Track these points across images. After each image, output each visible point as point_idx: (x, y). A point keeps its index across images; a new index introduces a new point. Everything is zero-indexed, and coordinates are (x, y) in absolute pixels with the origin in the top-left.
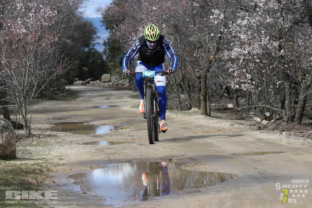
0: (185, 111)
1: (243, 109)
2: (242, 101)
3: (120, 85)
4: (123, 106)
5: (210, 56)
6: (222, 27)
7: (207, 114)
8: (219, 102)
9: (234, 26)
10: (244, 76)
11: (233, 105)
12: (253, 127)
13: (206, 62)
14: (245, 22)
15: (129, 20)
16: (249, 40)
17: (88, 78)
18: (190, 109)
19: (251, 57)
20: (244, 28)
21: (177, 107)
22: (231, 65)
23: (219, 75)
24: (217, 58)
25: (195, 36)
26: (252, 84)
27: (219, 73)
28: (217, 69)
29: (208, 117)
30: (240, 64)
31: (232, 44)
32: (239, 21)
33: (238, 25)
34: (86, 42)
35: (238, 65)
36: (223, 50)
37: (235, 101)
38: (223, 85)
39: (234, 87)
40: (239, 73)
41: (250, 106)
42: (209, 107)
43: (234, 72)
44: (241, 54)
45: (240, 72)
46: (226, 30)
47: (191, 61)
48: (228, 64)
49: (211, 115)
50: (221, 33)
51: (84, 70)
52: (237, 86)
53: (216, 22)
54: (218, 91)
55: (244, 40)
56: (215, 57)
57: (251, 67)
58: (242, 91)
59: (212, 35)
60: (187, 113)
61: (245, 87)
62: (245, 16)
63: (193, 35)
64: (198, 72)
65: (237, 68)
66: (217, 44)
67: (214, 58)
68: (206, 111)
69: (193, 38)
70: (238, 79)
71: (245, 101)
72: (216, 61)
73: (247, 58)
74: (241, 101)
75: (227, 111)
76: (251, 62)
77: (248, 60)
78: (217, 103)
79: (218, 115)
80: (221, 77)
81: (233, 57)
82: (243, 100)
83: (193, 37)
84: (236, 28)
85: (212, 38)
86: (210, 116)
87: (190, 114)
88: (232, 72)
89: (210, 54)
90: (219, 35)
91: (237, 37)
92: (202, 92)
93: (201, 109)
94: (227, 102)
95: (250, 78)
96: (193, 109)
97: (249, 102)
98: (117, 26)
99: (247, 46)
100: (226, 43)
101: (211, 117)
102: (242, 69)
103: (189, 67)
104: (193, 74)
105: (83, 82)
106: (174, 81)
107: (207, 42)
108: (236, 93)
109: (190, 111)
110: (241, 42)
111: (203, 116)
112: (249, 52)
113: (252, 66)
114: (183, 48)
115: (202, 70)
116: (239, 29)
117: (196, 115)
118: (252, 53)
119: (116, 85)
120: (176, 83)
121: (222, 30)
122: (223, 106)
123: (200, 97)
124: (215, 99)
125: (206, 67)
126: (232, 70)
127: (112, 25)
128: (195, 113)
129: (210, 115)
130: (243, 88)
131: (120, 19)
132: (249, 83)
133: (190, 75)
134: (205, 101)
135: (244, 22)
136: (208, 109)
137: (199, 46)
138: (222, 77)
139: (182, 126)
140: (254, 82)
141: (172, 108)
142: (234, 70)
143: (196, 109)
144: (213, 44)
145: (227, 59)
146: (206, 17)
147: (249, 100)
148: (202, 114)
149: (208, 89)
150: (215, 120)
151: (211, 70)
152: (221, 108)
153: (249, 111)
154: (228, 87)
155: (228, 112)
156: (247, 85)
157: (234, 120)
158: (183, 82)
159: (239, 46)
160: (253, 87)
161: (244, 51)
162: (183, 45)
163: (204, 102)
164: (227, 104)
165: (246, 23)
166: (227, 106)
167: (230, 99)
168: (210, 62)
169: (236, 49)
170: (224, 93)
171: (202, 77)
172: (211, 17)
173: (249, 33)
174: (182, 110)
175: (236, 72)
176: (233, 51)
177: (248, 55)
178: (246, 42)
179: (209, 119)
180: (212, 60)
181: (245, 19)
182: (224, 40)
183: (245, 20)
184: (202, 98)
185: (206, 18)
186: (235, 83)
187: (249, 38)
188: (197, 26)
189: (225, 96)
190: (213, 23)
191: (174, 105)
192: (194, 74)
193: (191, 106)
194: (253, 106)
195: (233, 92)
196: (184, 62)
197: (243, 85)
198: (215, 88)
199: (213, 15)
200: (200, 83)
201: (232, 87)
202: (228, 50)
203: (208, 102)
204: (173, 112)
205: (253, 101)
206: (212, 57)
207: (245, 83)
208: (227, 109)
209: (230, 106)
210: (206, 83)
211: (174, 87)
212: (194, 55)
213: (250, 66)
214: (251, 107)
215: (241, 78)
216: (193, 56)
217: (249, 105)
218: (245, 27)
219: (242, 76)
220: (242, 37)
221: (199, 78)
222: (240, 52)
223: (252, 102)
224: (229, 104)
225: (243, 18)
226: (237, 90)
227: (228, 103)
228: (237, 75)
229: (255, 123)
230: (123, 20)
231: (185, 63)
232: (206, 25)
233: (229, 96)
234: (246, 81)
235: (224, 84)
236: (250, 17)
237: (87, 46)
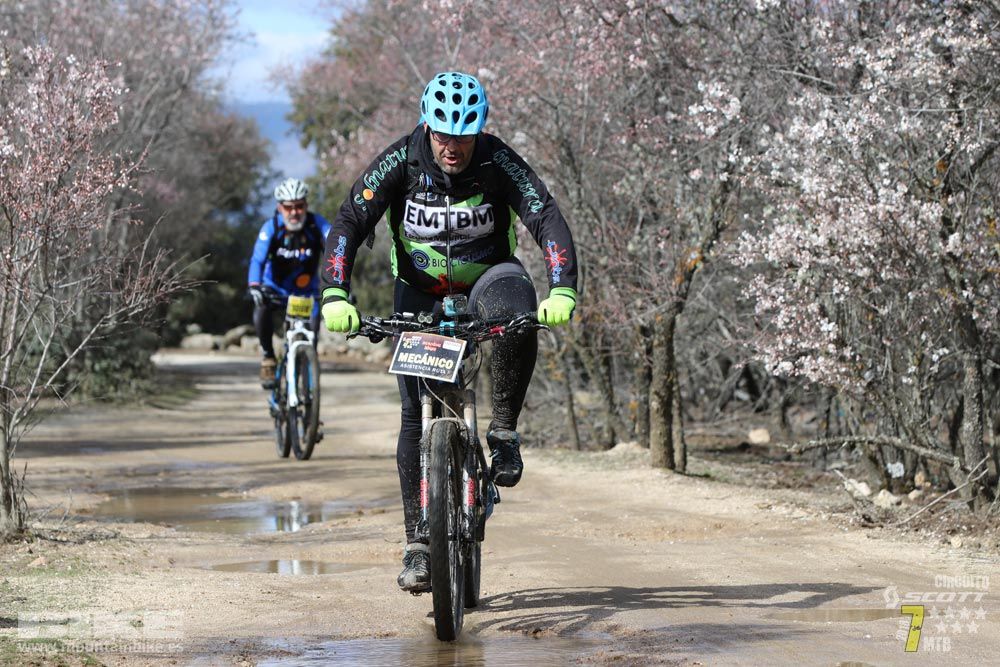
0: (593, 455)
1: (807, 449)
2: (801, 420)
3: (351, 353)
4: (364, 430)
5: (688, 253)
6: (734, 147)
7: (672, 466)
8: (717, 423)
9: (778, 142)
10: (811, 326)
11: (770, 432)
12: (841, 515)
13: (672, 274)
14: (818, 130)
15: (389, 116)
16: (831, 195)
17: (234, 325)
18: (612, 445)
19: (836, 259)
20: (814, 153)
21: (563, 439)
22: (766, 287)
23: (721, 323)
24: (714, 261)
25: (633, 178)
26: (842, 359)
27: (720, 317)
28: (713, 300)
29: (678, 478)
30: (798, 284)
31: (768, 211)
32: (796, 127)
33: (792, 142)
34: (231, 190)
35: (789, 288)
36: (734, 230)
37: (776, 420)
38: (733, 359)
39: (775, 367)
40: (794, 315)
41: (832, 440)
42: (683, 441)
43: (774, 311)
44: (804, 248)
45: (798, 311)
46: (747, 160)
47: (618, 270)
48: (755, 284)
49: (690, 468)
50: (730, 168)
51: (219, 295)
52: (787, 366)
53: (712, 130)
54: (714, 382)
55: (814, 197)
56: (706, 255)
57: (838, 295)
58: (804, 384)
59: (696, 175)
60: (598, 459)
61: (815, 370)
62: (820, 107)
63: (627, 174)
64: (641, 309)
65: (788, 296)
66: (715, 207)
67: (703, 259)
68: (670, 453)
69: (626, 184)
70: (789, 341)
71: (813, 420)
72: (707, 272)
73: (823, 261)
74: (798, 418)
75: (746, 456)
76: (839, 279)
77: (826, 271)
78: (709, 424)
79: (715, 467)
80: (726, 332)
81: (771, 257)
82: (808, 416)
83: (624, 181)
84: (785, 152)
85: (696, 186)
86: (683, 472)
87: (610, 465)
88: (767, 311)
89: (689, 244)
90: (724, 177)
91: (786, 185)
92: (657, 385)
93: (652, 446)
94: (745, 424)
95: (833, 336)
96: (621, 447)
97: (828, 423)
98: (346, 134)
99: (825, 219)
100: (746, 208)
101: (688, 475)
102: (805, 304)
103: (610, 291)
104: (623, 317)
105: (218, 339)
106: (554, 340)
107: (678, 201)
108: (781, 390)
109: (610, 453)
110: (802, 201)
111: (658, 472)
112: (830, 240)
113: (842, 292)
114: (590, 220)
115: (655, 302)
116: (796, 156)
117: (632, 467)
118: (841, 244)
119: (339, 353)
120: (559, 349)
121: (732, 159)
122: (731, 436)
123: (646, 402)
124: (704, 410)
125: (672, 294)
126: (767, 304)
127: (325, 132)
128: (630, 460)
129: (684, 469)
130: (807, 371)
131: (357, 109)
132: (827, 354)
133: (614, 321)
134: (668, 418)
135: (815, 128)
136: (677, 446)
137: (647, 214)
138: (729, 330)
139: (581, 508)
140: (848, 353)
141: (543, 442)
142: (777, 307)
143: (633, 447)
144: (698, 210)
145: (749, 266)
146: (676, 108)
147: (828, 418)
148: (654, 466)
149: (677, 375)
150: (702, 489)
151: (690, 304)
152: (724, 443)
153: (829, 457)
154: (752, 369)
155: (751, 460)
156: (821, 359)
157: (773, 488)
158: (587, 345)
159: (794, 218)
160: (843, 370)
161: (814, 236)
162: (589, 211)
163: (662, 420)
164: (747, 429)
165: (821, 134)
166: (747, 437)
167: (759, 410)
168: (688, 275)
169: (783, 229)
170: (738, 387)
171: (656, 328)
172: (694, 110)
173: (833, 170)
174: (579, 447)
175: (783, 312)
176: (771, 236)
177: (828, 252)
178: (821, 203)
179: (679, 483)
180: (695, 267)
181: (818, 119)
182: (739, 195)
183: (818, 124)
184: (654, 404)
185: (673, 111)
186: (778, 354)
187: (833, 189)
188: (642, 141)
189: (739, 399)
190: (700, 133)
191: (551, 431)
192: (629, 316)
193: (614, 435)
194: (841, 439)
195: (768, 387)
196: (590, 274)
197: (806, 361)
198: (702, 371)
199: (701, 103)
200: (649, 351)
201: (767, 367)
202: (752, 230)
203: (676, 419)
204: (548, 455)
205: (841, 419)
206: (695, 255)
207: (813, 353)
208: (745, 447)
209: (758, 436)
210: (670, 350)
211: (551, 366)
212: (630, 247)
213: (836, 291)
214: (835, 444)
215: (800, 334)
216: (624, 250)
217: (827, 436)
218: (819, 150)
219: (805, 329)
220: (806, 185)
221: (645, 331)
222: (798, 239)
223: (839, 423)
224: (755, 429)
225: (811, 117)
226: (782, 381)
227: (751, 426)
228: (786, 324)
229: (850, 501)
230: (368, 113)
231: (595, 275)
232: (674, 140)
233: (753, 400)
234: (817, 345)
235: (738, 357)
236: (836, 111)
237: (236, 204)
